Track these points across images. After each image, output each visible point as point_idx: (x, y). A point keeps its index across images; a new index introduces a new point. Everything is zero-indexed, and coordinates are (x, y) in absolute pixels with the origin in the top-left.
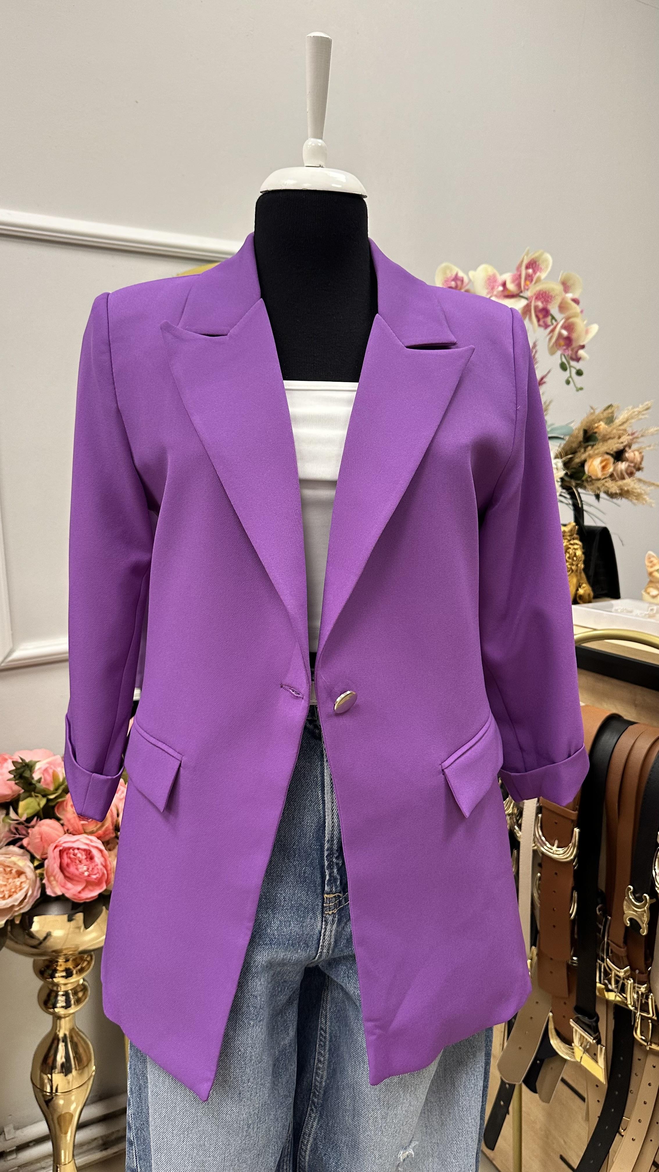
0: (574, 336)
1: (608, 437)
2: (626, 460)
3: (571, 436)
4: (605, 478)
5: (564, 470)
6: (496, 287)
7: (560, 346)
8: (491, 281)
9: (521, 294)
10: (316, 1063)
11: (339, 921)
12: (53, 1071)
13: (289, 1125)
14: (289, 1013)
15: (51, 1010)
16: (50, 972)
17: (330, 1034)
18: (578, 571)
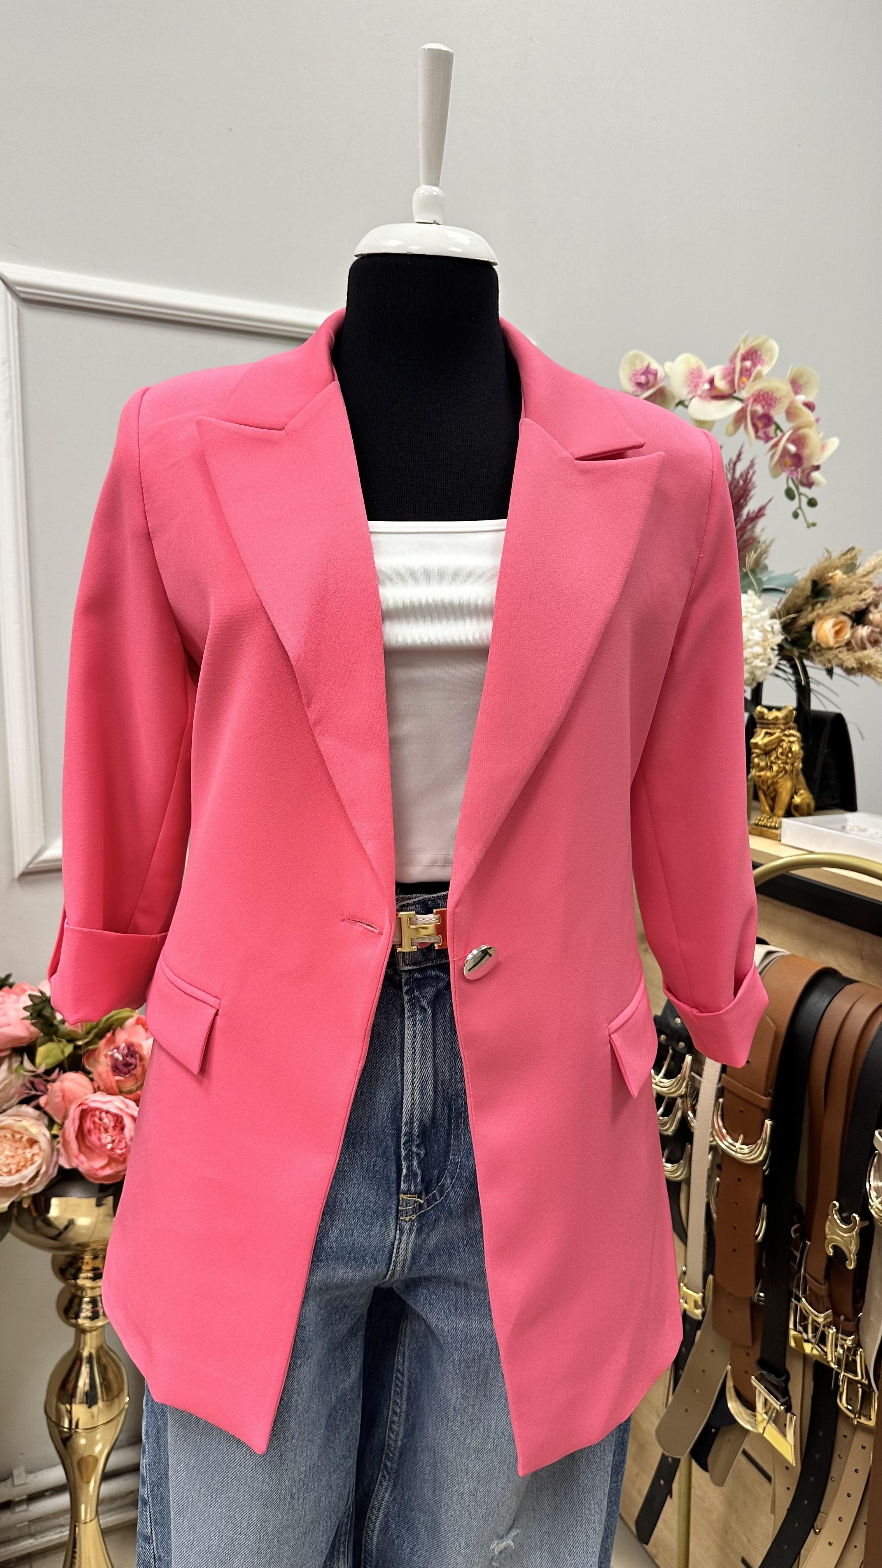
0: (806, 453)
1: (845, 591)
2: (870, 623)
3: (795, 588)
4: (839, 647)
5: (782, 635)
6: (701, 384)
7: (786, 465)
8: (694, 377)
9: (735, 395)
10: (390, 1415)
11: (419, 1231)
12: (74, 1400)
13: (349, 1494)
14: (352, 1347)
15: (73, 1321)
16: (73, 1271)
17: (409, 1379)
18: (794, 772)
